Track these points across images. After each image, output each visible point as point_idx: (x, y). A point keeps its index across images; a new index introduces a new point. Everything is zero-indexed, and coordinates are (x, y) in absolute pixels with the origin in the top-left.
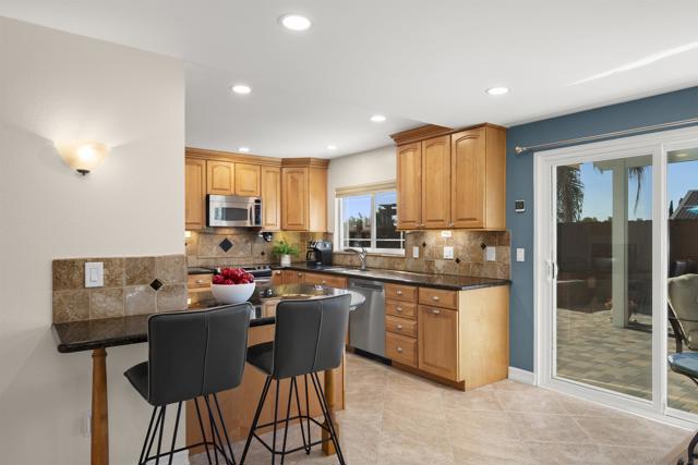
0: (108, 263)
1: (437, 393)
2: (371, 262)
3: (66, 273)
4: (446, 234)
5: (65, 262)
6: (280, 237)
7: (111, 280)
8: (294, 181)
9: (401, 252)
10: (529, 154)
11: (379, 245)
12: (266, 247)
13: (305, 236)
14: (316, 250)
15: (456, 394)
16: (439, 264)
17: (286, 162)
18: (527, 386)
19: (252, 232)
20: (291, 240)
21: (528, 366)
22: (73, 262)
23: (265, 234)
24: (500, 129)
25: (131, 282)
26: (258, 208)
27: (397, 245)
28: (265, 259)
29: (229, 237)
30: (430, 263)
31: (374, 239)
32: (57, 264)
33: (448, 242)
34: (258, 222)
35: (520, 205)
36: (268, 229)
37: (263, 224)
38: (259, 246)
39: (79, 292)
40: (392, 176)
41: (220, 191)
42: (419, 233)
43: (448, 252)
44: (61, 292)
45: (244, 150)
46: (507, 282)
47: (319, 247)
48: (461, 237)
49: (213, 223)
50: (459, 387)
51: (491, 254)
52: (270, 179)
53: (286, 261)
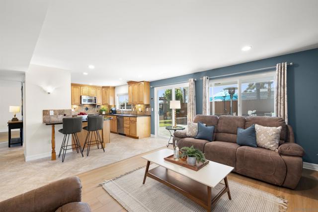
0: (54, 111)
1: (132, 140)
2: (124, 112)
3: (45, 113)
4: (139, 105)
5: (45, 110)
6: (102, 107)
7: (55, 114)
8: (106, 92)
9: (131, 110)
10: (153, 88)
11: (127, 108)
12: (98, 109)
13: (109, 106)
14: (112, 110)
15: (137, 140)
16: (138, 112)
17: (103, 87)
18: (153, 138)
19: (94, 106)
20: (105, 107)
21: (154, 134)
22: (47, 110)
23: (98, 106)
24: (148, 82)
25: (59, 114)
26: (95, 99)
27: (131, 108)
28: (98, 113)
29: (88, 107)
30: (136, 112)
31: (125, 107)
32: (44, 111)
33: (140, 107)
34: (95, 102)
35: (152, 99)
36: (98, 105)
37: (97, 103)
38: (96, 109)
39: (48, 116)
40: (127, 92)
41: (85, 95)
42: (134, 105)
43: (140, 110)
44: (45, 116)
45: (91, 84)
46: (150, 116)
47: (113, 109)
48: (142, 106)
49: (82, 103)
50: (137, 138)
51: (147, 110)
52: (99, 92)
53: (104, 113)
